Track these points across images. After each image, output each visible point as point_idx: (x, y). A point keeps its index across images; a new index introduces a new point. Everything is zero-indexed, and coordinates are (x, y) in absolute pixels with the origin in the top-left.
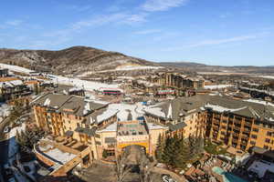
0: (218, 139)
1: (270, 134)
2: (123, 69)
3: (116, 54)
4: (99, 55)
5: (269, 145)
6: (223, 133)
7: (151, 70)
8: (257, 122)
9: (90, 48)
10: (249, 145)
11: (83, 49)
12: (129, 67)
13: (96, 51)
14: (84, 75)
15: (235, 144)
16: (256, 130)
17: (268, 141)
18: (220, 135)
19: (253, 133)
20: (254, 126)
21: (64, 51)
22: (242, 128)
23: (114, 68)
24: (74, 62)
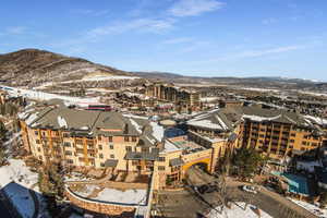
0: (257, 148)
1: (306, 137)
2: (93, 80)
3: (79, 60)
4: (58, 62)
5: (306, 147)
6: (261, 142)
7: (127, 81)
8: (295, 127)
9: (44, 52)
10: (288, 149)
11: (36, 53)
12: (99, 77)
13: (53, 57)
14: (43, 86)
15: (274, 151)
16: (294, 135)
17: (304, 143)
18: (258, 144)
19: (291, 138)
20: (292, 131)
21: (12, 54)
22: (281, 135)
23: (81, 78)
24: (25, 70)
